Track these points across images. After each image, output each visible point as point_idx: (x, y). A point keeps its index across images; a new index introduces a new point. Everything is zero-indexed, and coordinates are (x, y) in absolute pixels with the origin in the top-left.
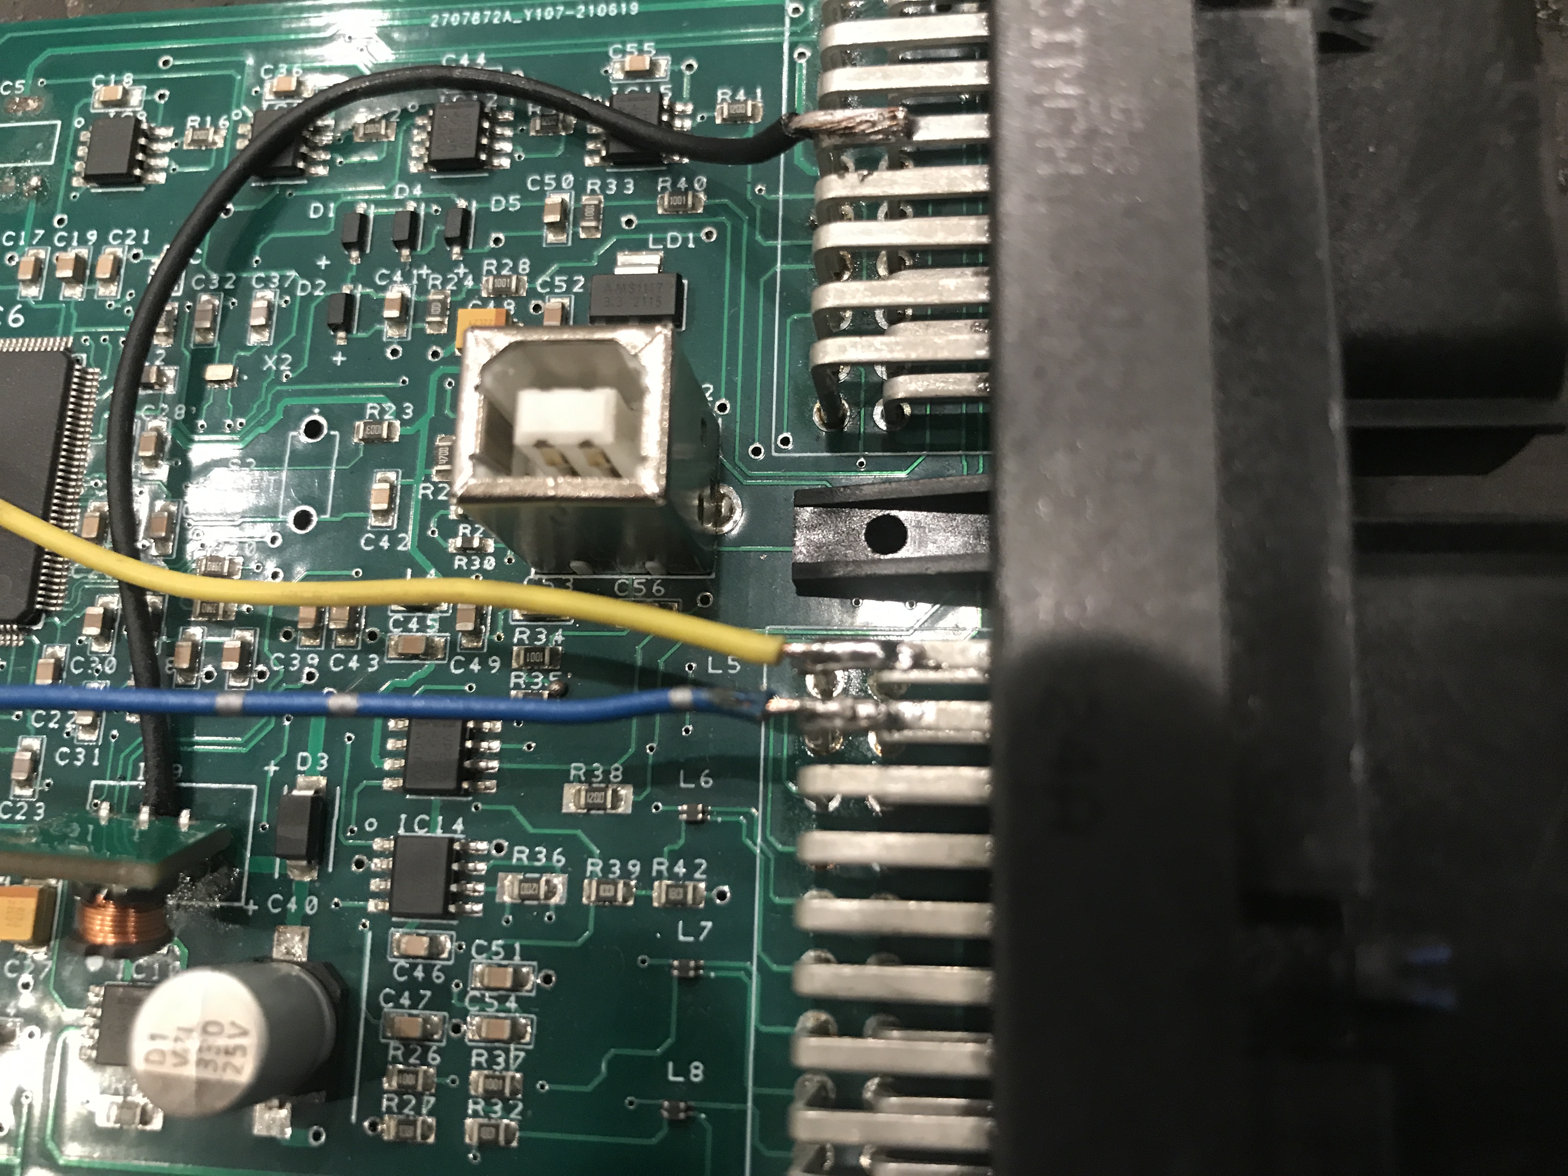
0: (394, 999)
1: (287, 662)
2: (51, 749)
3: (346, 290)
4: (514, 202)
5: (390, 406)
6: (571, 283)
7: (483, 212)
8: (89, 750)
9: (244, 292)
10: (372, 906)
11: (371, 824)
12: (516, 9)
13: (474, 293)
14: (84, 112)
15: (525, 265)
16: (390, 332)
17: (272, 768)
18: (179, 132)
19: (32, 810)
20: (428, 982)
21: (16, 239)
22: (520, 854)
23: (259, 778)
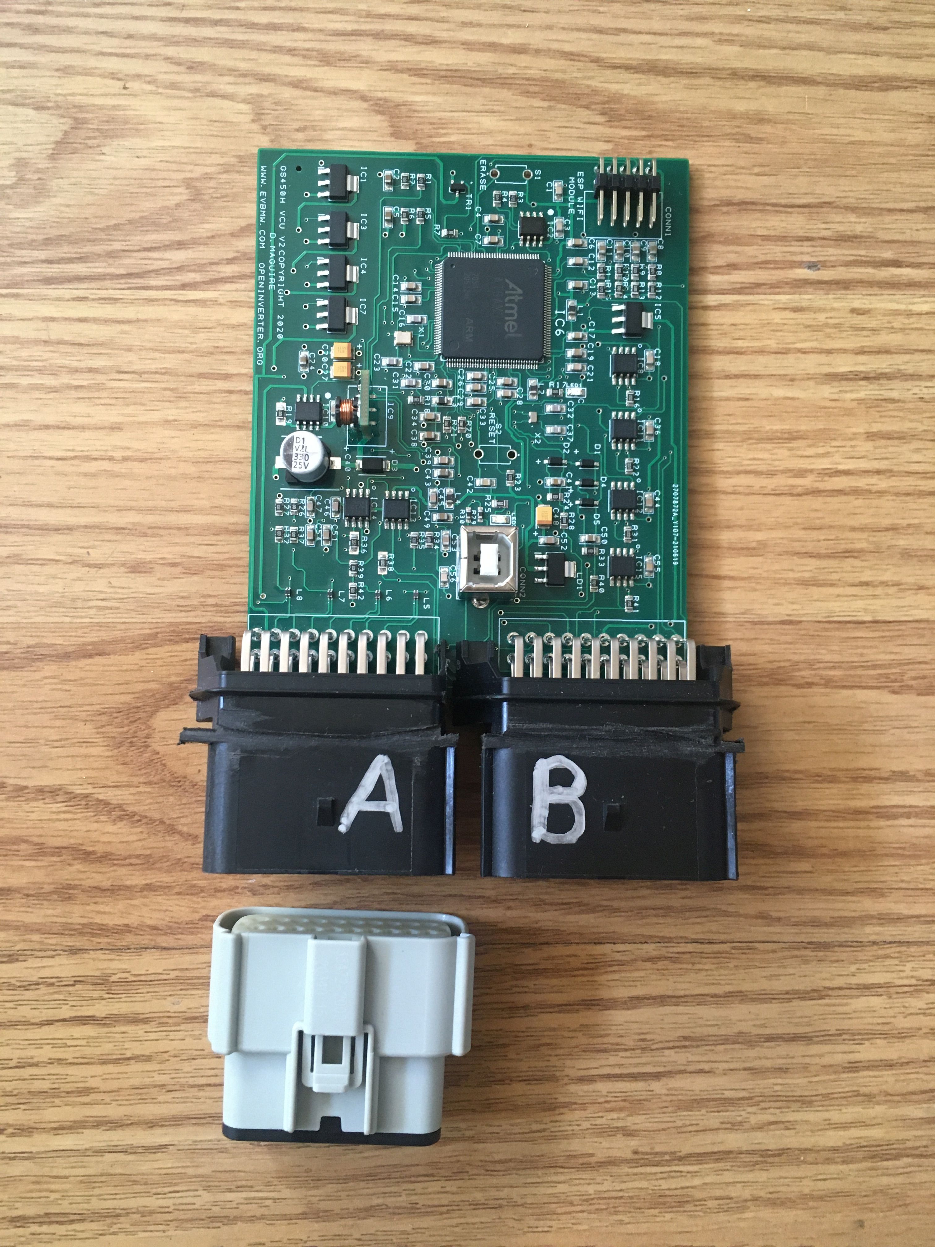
0: (318, 500)
1: (428, 453)
3: (564, 462)
4: (597, 522)
5: (519, 483)
6: (564, 545)
7: (593, 511)
8: (399, 384)
9: (566, 421)
10: (348, 490)
11: (374, 488)
12: (678, 518)
14: (645, 347)
15: (572, 528)
19: (377, 366)
20: (324, 510)
21: (592, 327)
22: (365, 539)
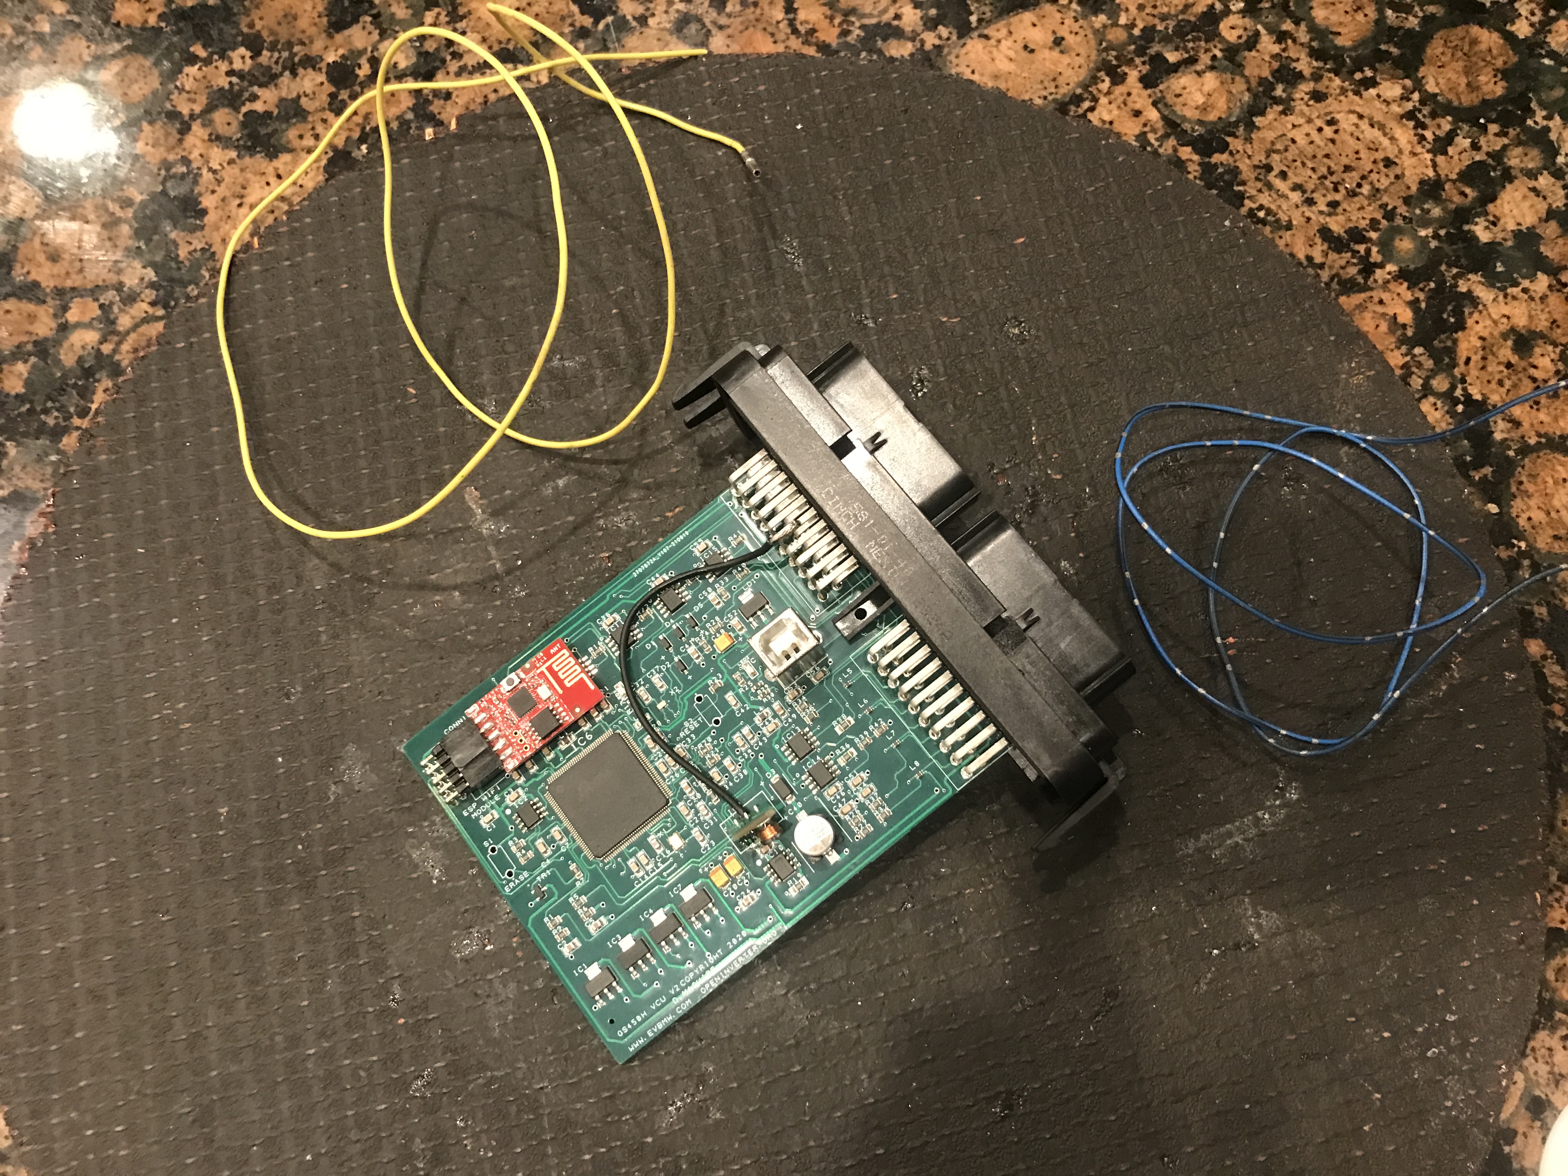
2: (702, 827)
13: (710, 635)
16: (697, 661)
17: (762, 784)
18: (589, 655)
23: (762, 788)
